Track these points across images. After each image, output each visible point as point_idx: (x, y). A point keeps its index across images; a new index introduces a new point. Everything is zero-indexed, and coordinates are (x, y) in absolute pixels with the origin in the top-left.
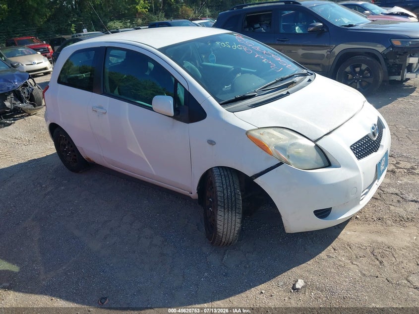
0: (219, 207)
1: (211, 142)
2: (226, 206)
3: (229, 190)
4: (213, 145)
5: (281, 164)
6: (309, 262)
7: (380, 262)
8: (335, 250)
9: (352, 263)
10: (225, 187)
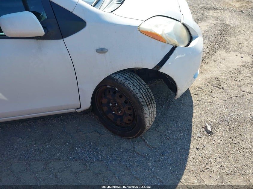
0: (144, 107)
1: (101, 51)
2: (148, 103)
3: (142, 89)
4: (105, 52)
5: (174, 48)
6: (194, 111)
7: (223, 89)
8: (196, 95)
9: (213, 97)
10: (138, 87)
